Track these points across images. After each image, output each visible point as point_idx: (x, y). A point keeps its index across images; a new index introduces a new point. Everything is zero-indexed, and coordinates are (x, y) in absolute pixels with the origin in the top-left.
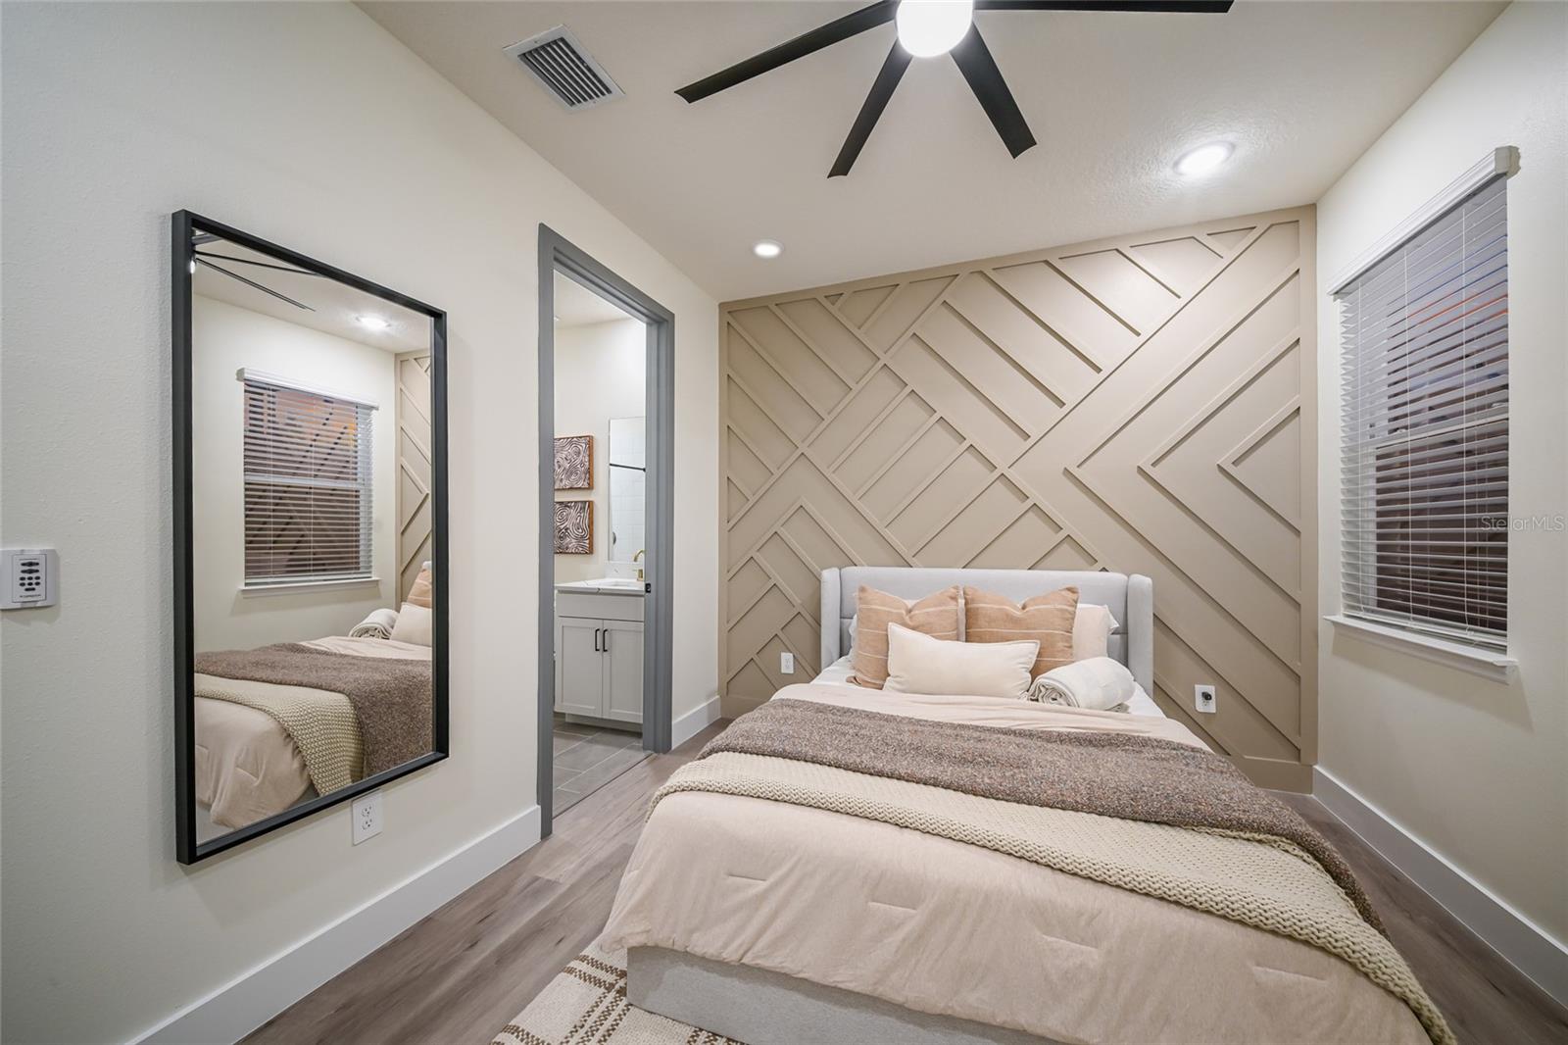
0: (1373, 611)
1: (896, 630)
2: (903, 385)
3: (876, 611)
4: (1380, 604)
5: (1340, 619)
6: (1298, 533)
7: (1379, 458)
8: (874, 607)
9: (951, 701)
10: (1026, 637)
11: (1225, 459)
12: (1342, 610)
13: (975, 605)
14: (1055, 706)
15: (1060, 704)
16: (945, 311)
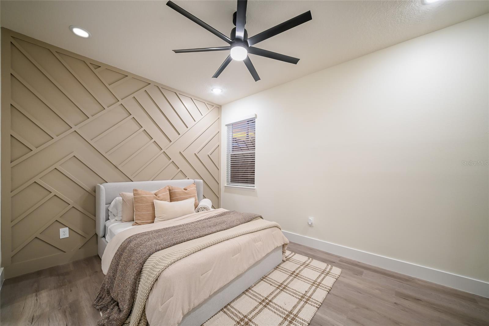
0: (230, 183)
1: (156, 202)
2: (129, 114)
3: (144, 197)
4: (231, 182)
5: (226, 185)
6: (218, 169)
7: (231, 155)
8: (142, 196)
9: (185, 217)
10: (190, 197)
11: (209, 154)
12: (226, 184)
13: (173, 191)
14: (203, 212)
15: (205, 211)
16: (145, 93)
